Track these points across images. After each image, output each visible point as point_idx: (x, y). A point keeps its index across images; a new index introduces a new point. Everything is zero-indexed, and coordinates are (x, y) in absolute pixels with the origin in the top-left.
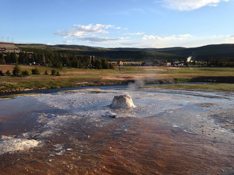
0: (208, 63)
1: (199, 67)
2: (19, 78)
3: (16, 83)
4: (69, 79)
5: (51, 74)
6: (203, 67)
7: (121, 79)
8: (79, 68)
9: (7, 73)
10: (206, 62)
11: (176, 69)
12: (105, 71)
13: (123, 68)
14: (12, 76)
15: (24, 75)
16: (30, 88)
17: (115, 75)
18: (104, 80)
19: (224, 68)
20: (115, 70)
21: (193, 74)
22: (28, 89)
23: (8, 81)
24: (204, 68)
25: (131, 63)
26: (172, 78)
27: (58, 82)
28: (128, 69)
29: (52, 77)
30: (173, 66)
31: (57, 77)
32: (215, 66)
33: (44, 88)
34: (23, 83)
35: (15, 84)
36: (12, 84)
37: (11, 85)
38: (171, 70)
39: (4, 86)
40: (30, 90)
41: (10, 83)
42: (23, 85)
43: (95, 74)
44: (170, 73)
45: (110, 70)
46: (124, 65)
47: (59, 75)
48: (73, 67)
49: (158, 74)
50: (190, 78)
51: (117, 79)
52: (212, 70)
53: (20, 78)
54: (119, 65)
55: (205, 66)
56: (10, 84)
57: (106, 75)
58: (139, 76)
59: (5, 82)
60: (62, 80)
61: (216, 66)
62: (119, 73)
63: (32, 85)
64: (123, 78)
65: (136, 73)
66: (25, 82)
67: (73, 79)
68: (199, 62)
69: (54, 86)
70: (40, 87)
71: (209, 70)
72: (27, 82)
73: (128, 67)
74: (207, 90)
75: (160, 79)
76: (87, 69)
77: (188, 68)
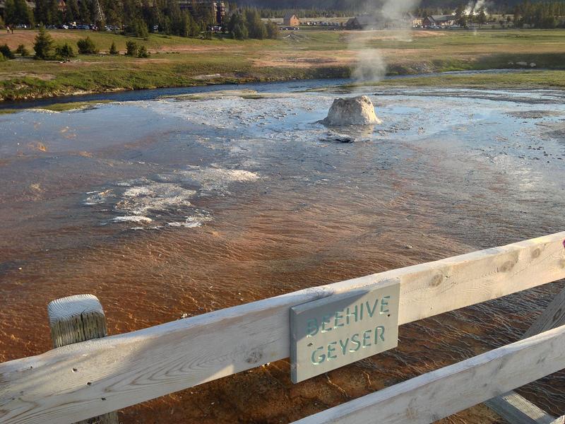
0: (515, 19)
1: (493, 28)
2: (54, 64)
3: (50, 77)
4: (174, 65)
5: (126, 54)
6: (503, 28)
7: (301, 65)
8: (191, 36)
9: (18, 51)
10: (512, 17)
11: (435, 36)
12: (256, 43)
13: (301, 37)
14: (35, 58)
15: (62, 55)
16: (85, 90)
17: (284, 55)
18: (260, 68)
19: (554, 32)
20: (281, 42)
21: (479, 49)
22: (81, 92)
23: (29, 72)
24: (505, 33)
25: (321, 22)
26: (428, 60)
27: (149, 73)
28: (314, 39)
29: (130, 61)
30: (429, 29)
31: (144, 61)
32: (533, 25)
33: (118, 89)
34: (67, 75)
35: (48, 78)
36: (41, 78)
37: (40, 81)
38: (424, 37)
39: (24, 83)
40: (85, 93)
41: (37, 76)
42: (68, 81)
43: (233, 51)
44: (422, 47)
45: (270, 41)
46: (303, 26)
47: (145, 56)
48: (175, 34)
49: (393, 50)
50: (473, 59)
51: (291, 65)
52: (526, 37)
53: (56, 65)
54: (290, 29)
55: (509, 27)
56: (36, 79)
57: (261, 56)
58: (345, 55)
59: (23, 75)
60: (158, 69)
61: (535, 27)
62: (293, 50)
63: (89, 80)
64: (306, 61)
65: (337, 49)
66: (70, 75)
67: (184, 66)
68: (494, 16)
69: (141, 85)
70: (108, 87)
71: (517, 37)
72: (75, 74)
73: (315, 33)
74: (518, 86)
75: (399, 62)
76: (211, 40)
77: (465, 32)
